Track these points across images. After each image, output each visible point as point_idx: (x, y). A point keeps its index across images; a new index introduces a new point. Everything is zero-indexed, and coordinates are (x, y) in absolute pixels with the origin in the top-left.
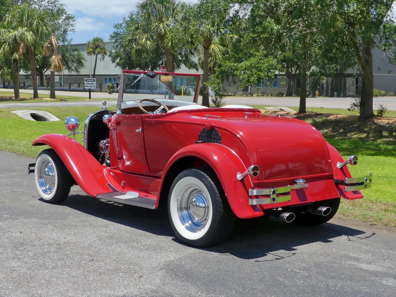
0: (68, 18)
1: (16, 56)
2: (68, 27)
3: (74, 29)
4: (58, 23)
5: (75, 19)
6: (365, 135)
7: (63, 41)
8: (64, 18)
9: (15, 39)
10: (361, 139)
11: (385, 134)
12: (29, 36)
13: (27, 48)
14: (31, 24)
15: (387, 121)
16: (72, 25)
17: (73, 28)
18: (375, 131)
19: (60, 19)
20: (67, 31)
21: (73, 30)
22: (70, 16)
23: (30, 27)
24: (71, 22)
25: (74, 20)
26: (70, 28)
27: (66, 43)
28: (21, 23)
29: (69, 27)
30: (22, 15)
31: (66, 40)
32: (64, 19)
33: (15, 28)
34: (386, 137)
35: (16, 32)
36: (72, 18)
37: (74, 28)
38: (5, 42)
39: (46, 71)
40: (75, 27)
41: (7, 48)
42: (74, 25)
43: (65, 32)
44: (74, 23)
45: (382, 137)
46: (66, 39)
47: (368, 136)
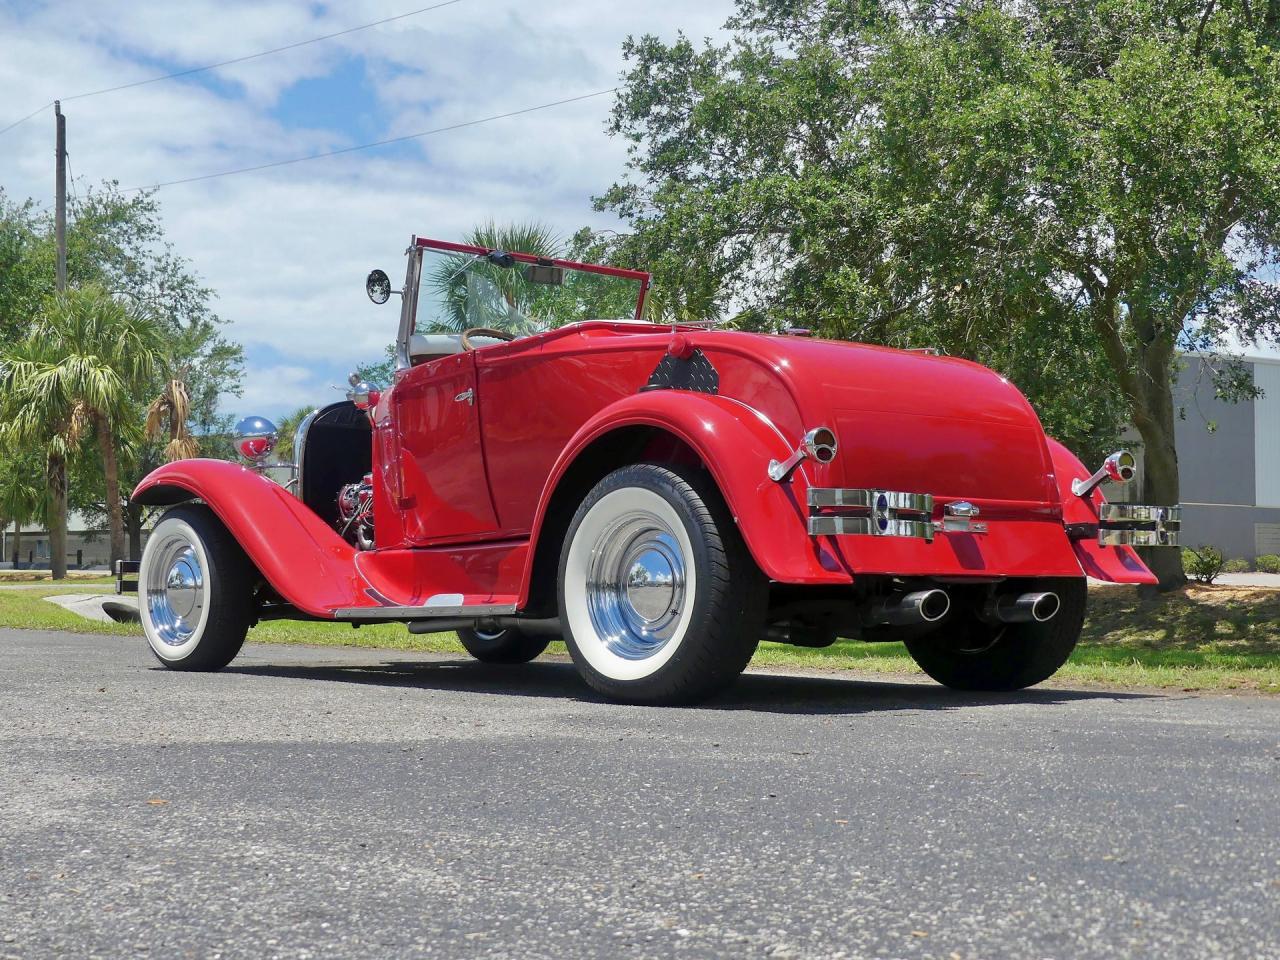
0: (222, 352)
2: (219, 380)
3: (237, 387)
4: (191, 368)
5: (243, 354)
6: (1159, 635)
7: (204, 422)
8: (208, 351)
10: (1148, 644)
11: (1220, 628)
12: (103, 381)
13: (95, 417)
15: (1227, 595)
16: (233, 374)
17: (234, 383)
18: (1190, 621)
19: (196, 356)
20: (216, 393)
21: (235, 390)
22: (227, 344)
23: (105, 356)
24: (231, 366)
25: (241, 360)
26: (228, 382)
27: (213, 429)
29: (224, 379)
31: (214, 420)
32: (210, 356)
34: (1229, 637)
36: (235, 352)
37: (237, 383)
39: (149, 517)
40: (242, 379)
42: (240, 374)
43: (211, 393)
44: (238, 367)
45: (1212, 636)
46: (213, 418)
47: (1169, 638)
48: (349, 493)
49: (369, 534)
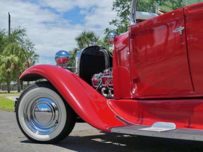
1: (9, 70)
3: (38, 61)
5: (39, 56)
8: (33, 55)
9: (8, 61)
14: (17, 53)
23: (17, 55)
24: (37, 58)
28: (12, 52)
29: (36, 60)
30: (13, 49)
33: (9, 55)
35: (9, 57)
38: (3, 63)
41: (4, 65)
42: (39, 59)
43: (34, 62)
48: (96, 77)
49: (112, 92)
